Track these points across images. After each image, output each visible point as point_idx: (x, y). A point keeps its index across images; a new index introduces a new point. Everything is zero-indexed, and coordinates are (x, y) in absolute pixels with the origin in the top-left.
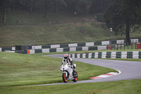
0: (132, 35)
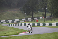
0: (34, 16)
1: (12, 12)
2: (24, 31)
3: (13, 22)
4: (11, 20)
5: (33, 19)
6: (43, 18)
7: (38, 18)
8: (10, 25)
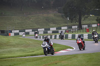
1: (45, 15)
2: (65, 48)
3: (47, 33)
4: (43, 29)
5: (80, 27)
6: (97, 25)
7: (89, 25)
8: (42, 37)
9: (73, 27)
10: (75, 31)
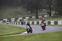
1: (15, 10)
6: (48, 16)
9: (33, 17)
10: (34, 20)
